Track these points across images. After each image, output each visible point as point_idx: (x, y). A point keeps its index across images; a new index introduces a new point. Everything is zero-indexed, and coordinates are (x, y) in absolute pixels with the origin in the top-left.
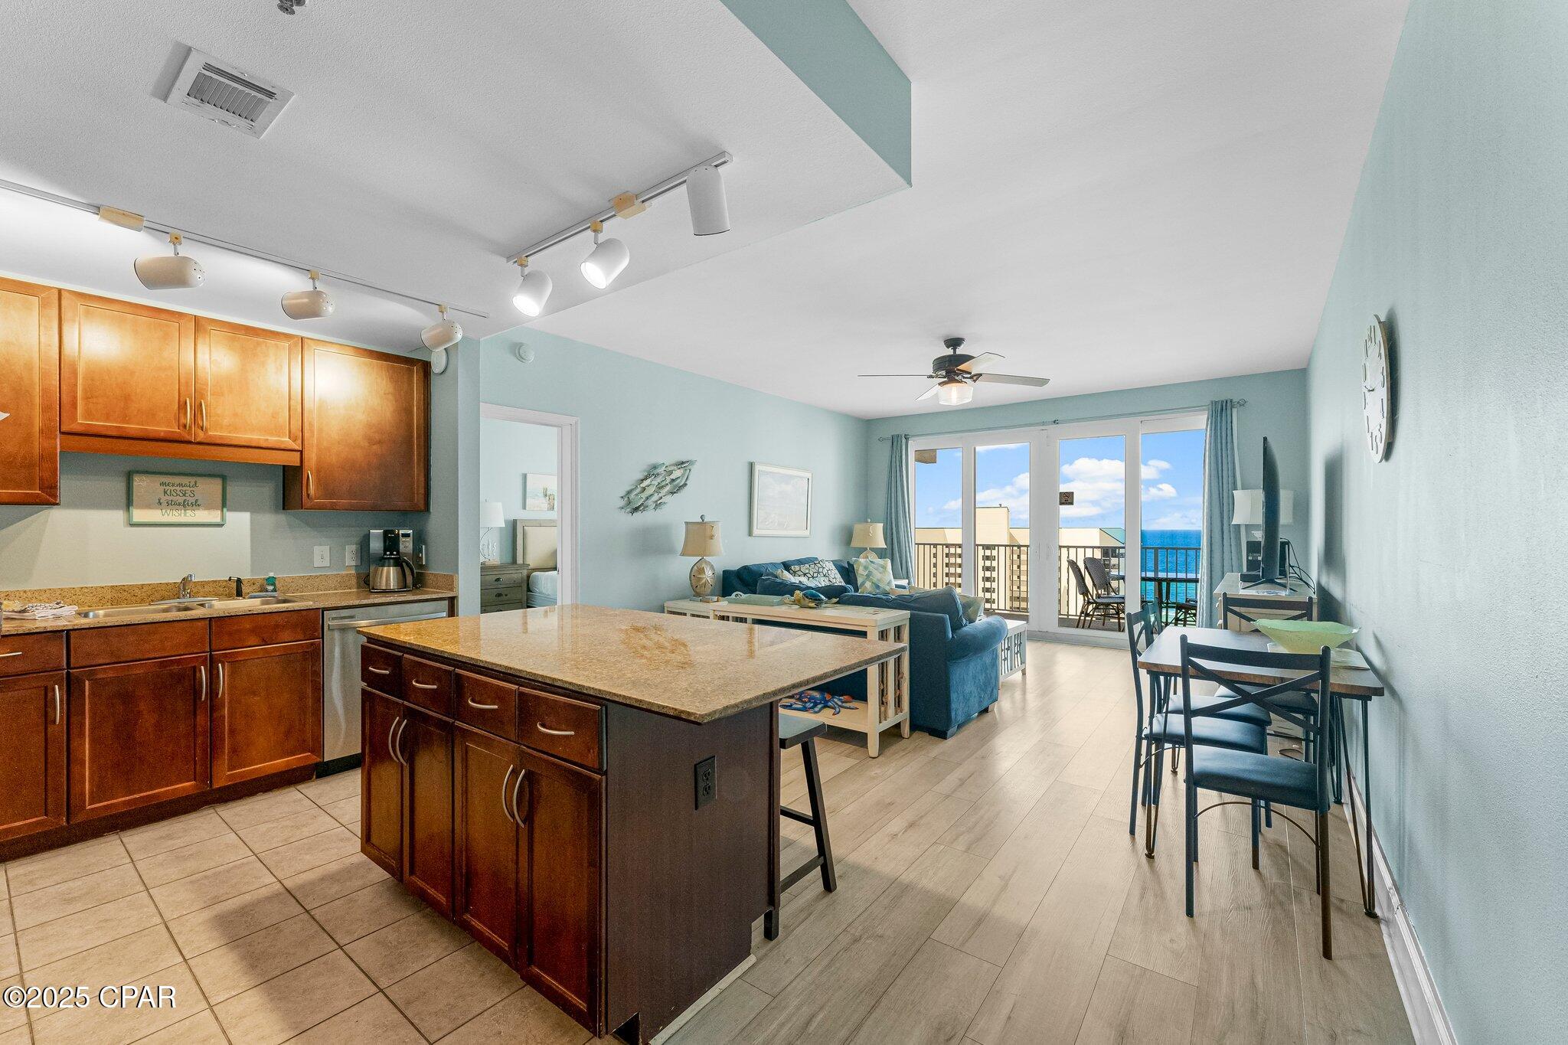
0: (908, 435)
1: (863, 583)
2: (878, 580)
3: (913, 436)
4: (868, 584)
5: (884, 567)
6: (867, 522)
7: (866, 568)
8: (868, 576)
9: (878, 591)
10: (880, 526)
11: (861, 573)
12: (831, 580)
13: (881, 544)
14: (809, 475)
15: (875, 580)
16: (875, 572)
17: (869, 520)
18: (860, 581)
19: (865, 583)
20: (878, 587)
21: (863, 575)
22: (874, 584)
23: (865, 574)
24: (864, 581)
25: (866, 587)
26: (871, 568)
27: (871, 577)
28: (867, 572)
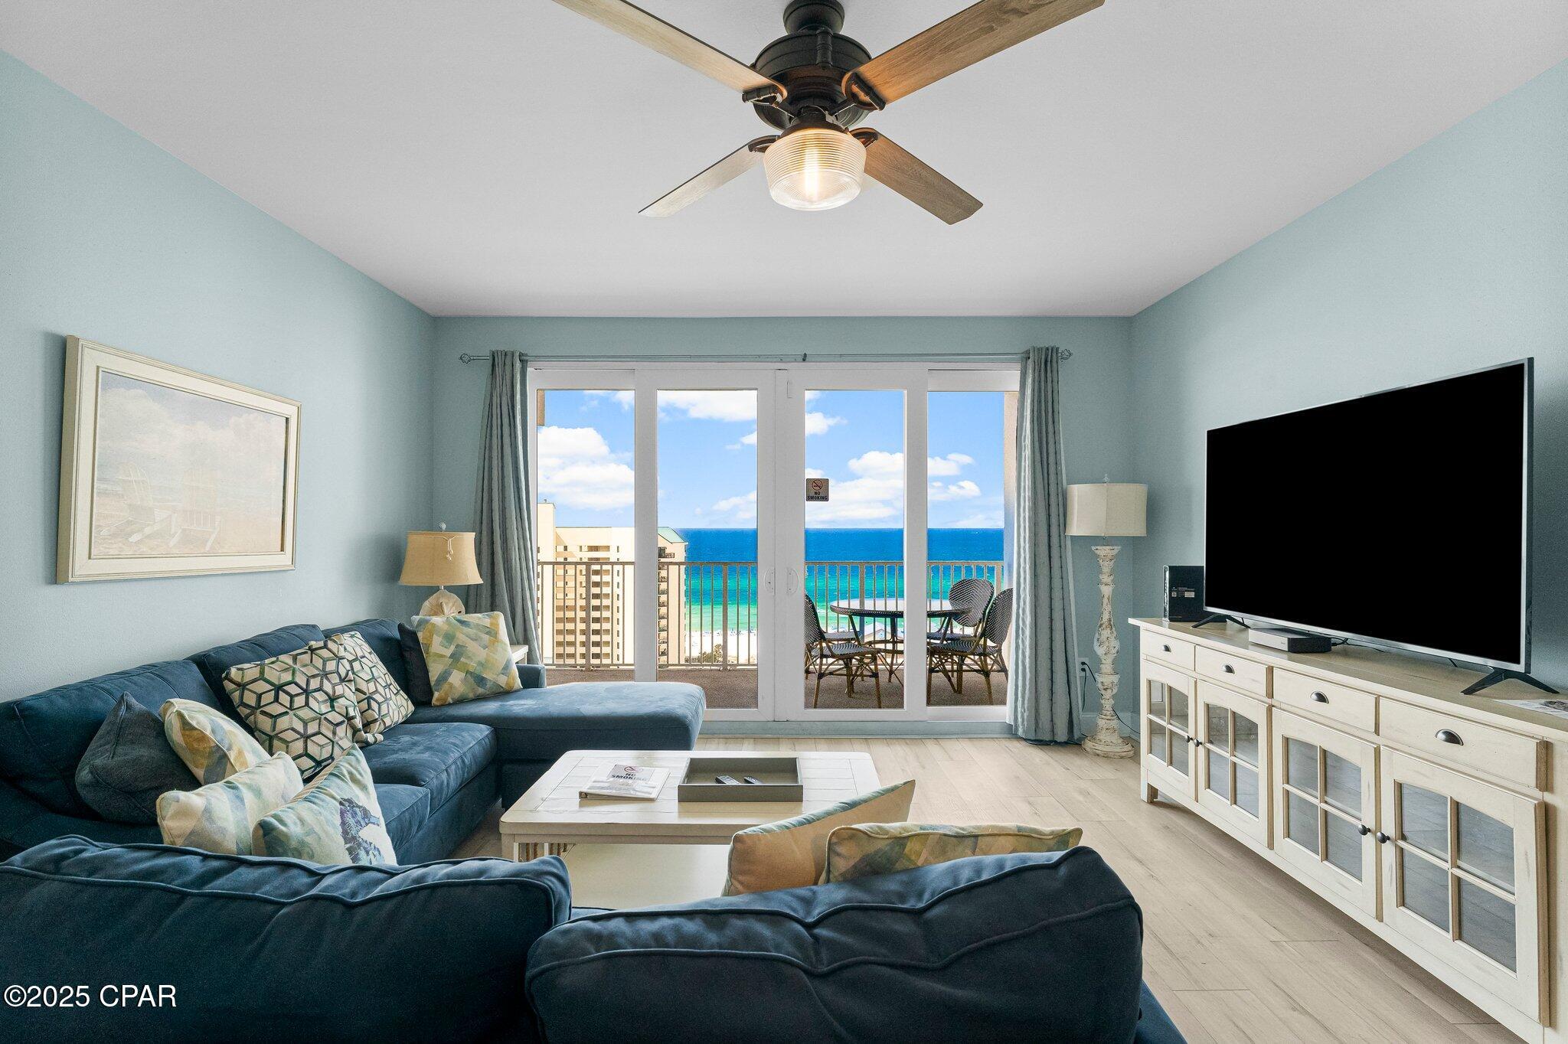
0: (526, 355)
1: (444, 677)
2: (480, 664)
3: (538, 358)
4: (456, 679)
5: (492, 632)
6: (440, 529)
7: (449, 638)
8: (455, 657)
9: (480, 690)
10: (469, 538)
11: (437, 653)
12: (363, 686)
13: (472, 576)
14: (291, 411)
15: (473, 666)
16: (472, 647)
17: (444, 526)
18: (435, 671)
19: (450, 674)
20: (480, 680)
21: (442, 656)
22: (471, 676)
23: (448, 652)
24: (445, 672)
25: (451, 686)
26: (461, 638)
27: (462, 659)
28: (453, 647)
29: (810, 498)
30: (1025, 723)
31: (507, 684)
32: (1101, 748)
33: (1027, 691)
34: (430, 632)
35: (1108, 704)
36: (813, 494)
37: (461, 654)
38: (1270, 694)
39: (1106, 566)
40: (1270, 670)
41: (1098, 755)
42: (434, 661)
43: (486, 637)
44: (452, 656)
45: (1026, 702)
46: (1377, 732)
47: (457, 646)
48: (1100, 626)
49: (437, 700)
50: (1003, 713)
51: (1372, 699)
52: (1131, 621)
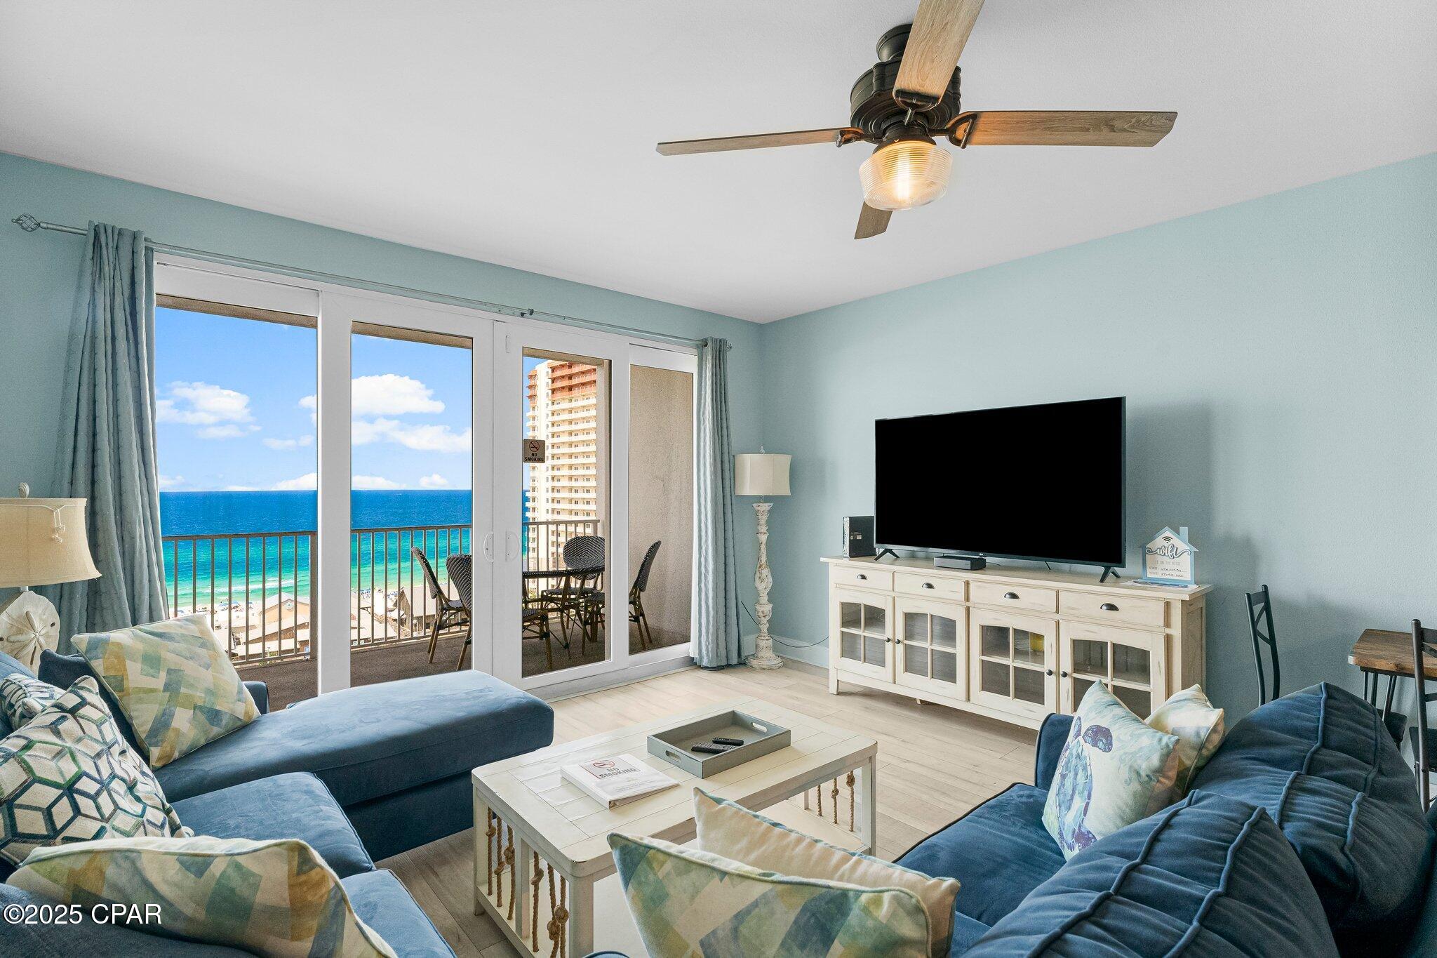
0: (152, 241)
2: (209, 692)
4: (182, 719)
5: (208, 644)
7: (153, 661)
8: (171, 687)
9: (216, 731)
13: (84, 565)
15: (200, 697)
16: (191, 669)
18: (144, 715)
19: (172, 716)
20: (214, 715)
21: (152, 691)
22: (201, 711)
23: (159, 682)
24: (164, 714)
25: (177, 731)
26: (171, 659)
27: (183, 690)
28: (163, 675)
29: (527, 459)
30: (710, 654)
31: (246, 713)
32: (765, 663)
33: (711, 627)
34: (118, 657)
35: (765, 627)
36: (530, 456)
37: (179, 683)
38: (967, 599)
39: (763, 519)
40: (967, 584)
41: (764, 669)
42: (140, 701)
43: (203, 652)
44: (167, 687)
45: (710, 636)
46: (1057, 612)
47: (169, 671)
48: (760, 567)
49: (159, 759)
50: (689, 649)
51: (1054, 593)
52: (822, 560)
